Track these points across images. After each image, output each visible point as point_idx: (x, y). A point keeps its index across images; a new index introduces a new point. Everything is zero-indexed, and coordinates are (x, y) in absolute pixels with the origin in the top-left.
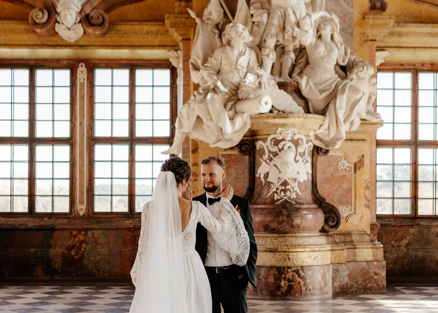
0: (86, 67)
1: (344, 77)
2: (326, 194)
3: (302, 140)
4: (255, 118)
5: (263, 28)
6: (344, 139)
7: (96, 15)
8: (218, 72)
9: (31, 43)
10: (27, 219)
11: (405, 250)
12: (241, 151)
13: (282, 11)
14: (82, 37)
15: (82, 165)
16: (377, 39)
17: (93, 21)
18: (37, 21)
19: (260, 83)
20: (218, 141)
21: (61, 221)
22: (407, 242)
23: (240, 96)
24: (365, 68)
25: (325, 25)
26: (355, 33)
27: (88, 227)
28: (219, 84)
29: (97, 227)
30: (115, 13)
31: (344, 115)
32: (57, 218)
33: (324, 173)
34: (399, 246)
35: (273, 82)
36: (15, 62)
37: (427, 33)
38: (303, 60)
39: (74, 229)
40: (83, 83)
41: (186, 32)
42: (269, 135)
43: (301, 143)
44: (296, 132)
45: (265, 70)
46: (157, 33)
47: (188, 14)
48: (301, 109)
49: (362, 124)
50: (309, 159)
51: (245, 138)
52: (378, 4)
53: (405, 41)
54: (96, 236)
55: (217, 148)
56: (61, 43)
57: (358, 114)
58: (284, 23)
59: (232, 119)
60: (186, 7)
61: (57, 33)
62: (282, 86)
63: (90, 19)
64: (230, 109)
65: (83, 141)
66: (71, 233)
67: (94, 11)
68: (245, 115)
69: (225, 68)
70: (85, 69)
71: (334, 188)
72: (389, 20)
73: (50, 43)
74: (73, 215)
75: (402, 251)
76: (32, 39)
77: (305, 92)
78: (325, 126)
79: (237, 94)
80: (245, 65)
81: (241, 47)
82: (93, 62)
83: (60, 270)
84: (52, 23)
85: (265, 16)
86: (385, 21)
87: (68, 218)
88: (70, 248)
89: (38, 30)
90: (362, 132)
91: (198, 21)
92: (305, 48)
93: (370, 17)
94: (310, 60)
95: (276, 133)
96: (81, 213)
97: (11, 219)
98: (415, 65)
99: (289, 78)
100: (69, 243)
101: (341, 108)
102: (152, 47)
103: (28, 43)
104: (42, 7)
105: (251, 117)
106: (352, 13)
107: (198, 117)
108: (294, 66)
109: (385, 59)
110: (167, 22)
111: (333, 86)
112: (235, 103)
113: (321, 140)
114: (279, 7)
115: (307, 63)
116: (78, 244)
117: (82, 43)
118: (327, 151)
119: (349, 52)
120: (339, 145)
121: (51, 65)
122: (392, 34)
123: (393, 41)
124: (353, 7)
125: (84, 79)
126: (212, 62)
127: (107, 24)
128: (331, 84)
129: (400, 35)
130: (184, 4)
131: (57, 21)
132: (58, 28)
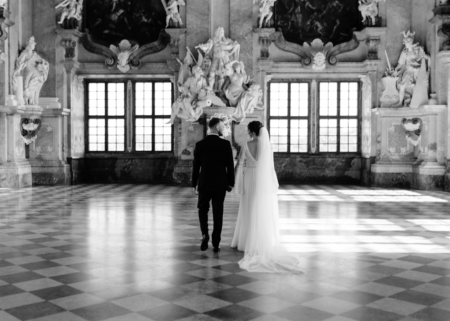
0: (132, 82)
1: (246, 90)
2: (240, 142)
3: (226, 118)
4: (205, 109)
5: (209, 67)
6: (245, 117)
7: (135, 61)
8: (189, 88)
9: (106, 73)
10: (104, 154)
11: (283, 169)
12: (200, 123)
13: (218, 60)
14: (129, 70)
15: (130, 129)
16: (265, 70)
17: (134, 64)
18: (109, 64)
19: (206, 93)
20: (189, 118)
21: (120, 155)
22: (285, 165)
23: (199, 99)
24: (255, 85)
25: (237, 66)
26: (253, 68)
27: (133, 157)
28: (189, 94)
29: (137, 158)
30: (144, 59)
31: (245, 107)
32: (118, 154)
33: (239, 133)
34: (281, 167)
35: (213, 92)
36: (98, 80)
37: (290, 67)
38: (228, 82)
40: (130, 90)
41: (176, 68)
42: (211, 116)
43: (225, 119)
44: (223, 114)
45: (210, 87)
47: (177, 60)
48: (225, 105)
49: (254, 110)
50: (230, 127)
51: (201, 117)
52: (265, 54)
53: (280, 70)
54: (136, 162)
55: (189, 121)
56: (120, 73)
57: (252, 106)
58: (218, 66)
59: (194, 109)
60: (176, 57)
61: (118, 69)
62: (217, 94)
63: (132, 62)
64: (194, 105)
65: (130, 117)
66: (125, 160)
67: (135, 59)
68: (200, 107)
69: (192, 86)
70: (131, 83)
71: (243, 139)
72: (269, 62)
73: (114, 73)
74: (126, 152)
75: (282, 169)
76: (106, 71)
77: (228, 96)
78: (236, 112)
79: (197, 98)
80: (201, 85)
81: (199, 77)
82: (135, 80)
83: (120, 178)
84: (115, 65)
85: (210, 62)
86: (267, 62)
87: (123, 154)
88: (124, 168)
89: (109, 68)
90: (255, 114)
91: (181, 64)
92: (228, 76)
93: (261, 61)
94: (231, 81)
95: (214, 115)
96: (130, 151)
97: (97, 154)
98: (289, 80)
99: (221, 90)
100: (124, 165)
101: (243, 104)
102: (162, 74)
103: (104, 73)
104: (111, 57)
105: (203, 108)
106: (252, 59)
107: (180, 108)
108: (224, 84)
109: (272, 78)
110: (168, 64)
111: (240, 94)
112: (196, 102)
113: (235, 118)
114: (216, 58)
115: (230, 83)
116: (128, 166)
117: (129, 73)
118: (238, 123)
119: (249, 77)
120: (243, 120)
121: (115, 81)
122: (273, 67)
123: (274, 70)
124: (252, 56)
125: (130, 88)
126: (187, 84)
127: (140, 65)
128: (239, 93)
129: (277, 67)
130: (175, 55)
131: (118, 64)
132: (118, 66)
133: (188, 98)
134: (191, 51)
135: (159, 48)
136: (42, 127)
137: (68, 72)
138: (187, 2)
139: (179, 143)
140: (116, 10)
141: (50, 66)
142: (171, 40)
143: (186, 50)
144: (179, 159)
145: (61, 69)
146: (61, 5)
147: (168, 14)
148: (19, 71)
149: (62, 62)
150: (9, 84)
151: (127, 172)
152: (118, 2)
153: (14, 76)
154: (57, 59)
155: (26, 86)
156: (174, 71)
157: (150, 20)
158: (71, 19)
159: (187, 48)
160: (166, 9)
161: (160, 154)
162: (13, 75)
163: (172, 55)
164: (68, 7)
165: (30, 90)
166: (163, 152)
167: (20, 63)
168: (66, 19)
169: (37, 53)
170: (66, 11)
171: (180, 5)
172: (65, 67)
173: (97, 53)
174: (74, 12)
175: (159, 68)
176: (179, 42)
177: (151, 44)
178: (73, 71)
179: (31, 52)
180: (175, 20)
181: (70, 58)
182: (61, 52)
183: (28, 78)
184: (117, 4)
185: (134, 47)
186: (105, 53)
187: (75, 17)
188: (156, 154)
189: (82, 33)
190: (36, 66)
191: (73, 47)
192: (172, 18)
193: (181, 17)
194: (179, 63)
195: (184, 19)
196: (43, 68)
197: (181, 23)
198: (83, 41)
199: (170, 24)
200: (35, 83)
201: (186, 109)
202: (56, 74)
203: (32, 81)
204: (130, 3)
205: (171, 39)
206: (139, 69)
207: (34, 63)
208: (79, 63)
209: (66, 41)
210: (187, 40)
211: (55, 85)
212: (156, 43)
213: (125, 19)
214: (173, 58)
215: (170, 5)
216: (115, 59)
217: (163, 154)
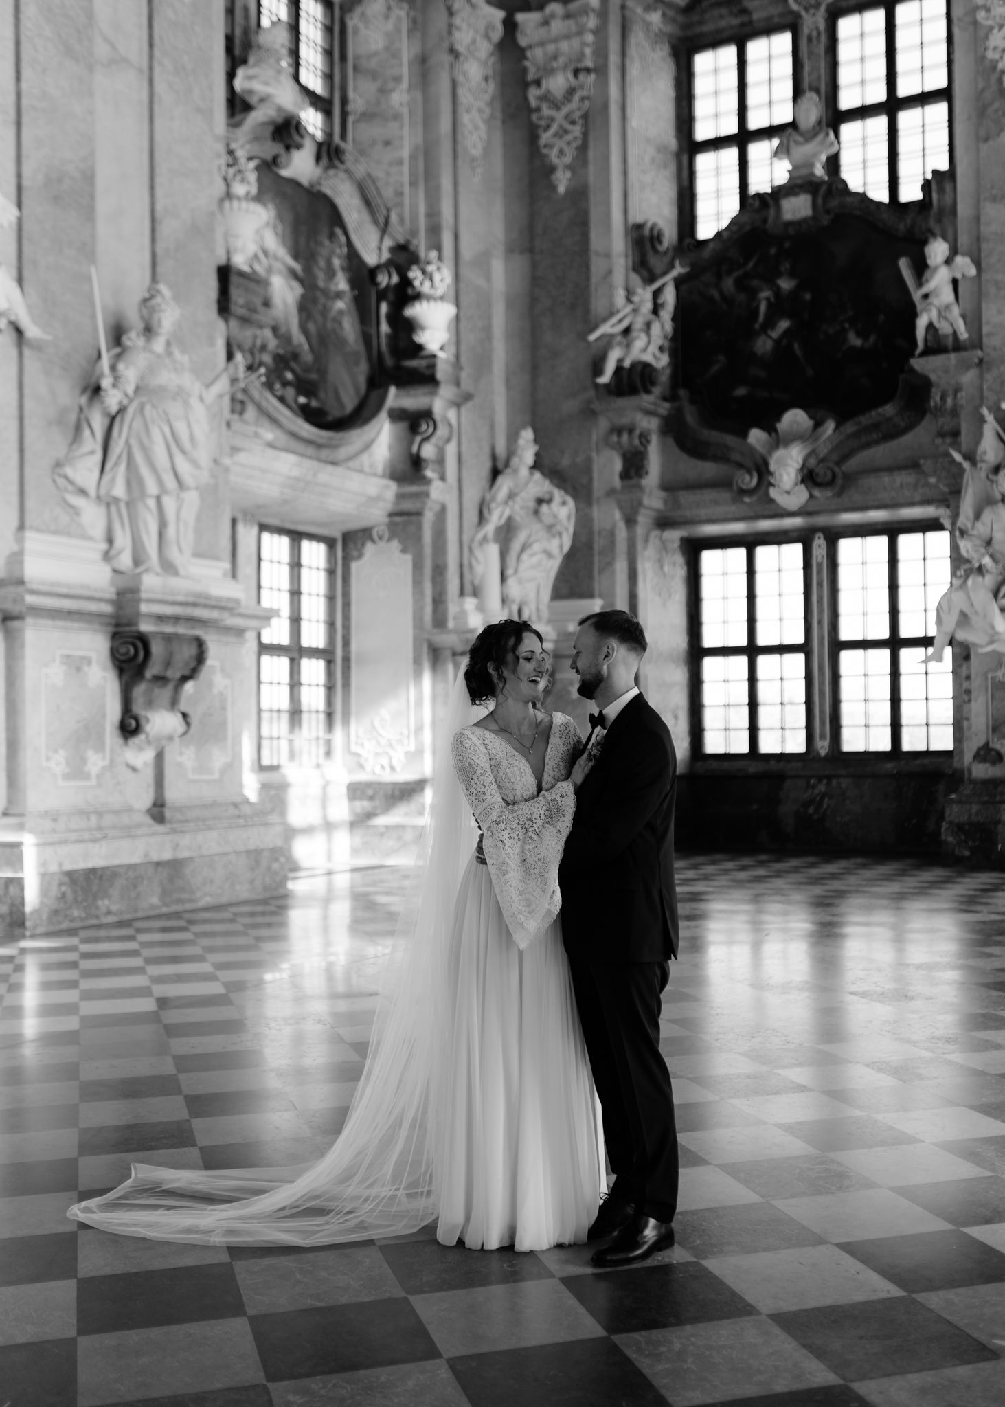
0: (825, 538)
7: (824, 471)
8: (989, 542)
9: (742, 515)
10: (749, 762)
14: (808, 501)
15: (822, 683)
17: (819, 480)
18: (746, 487)
20: (992, 642)
21: (793, 765)
27: (833, 772)
28: (987, 561)
29: (846, 773)
30: (853, 463)
32: (789, 761)
36: (726, 539)
39: (812, 777)
40: (822, 563)
41: (953, 480)
46: (915, 486)
54: (844, 786)
55: (994, 652)
61: (772, 501)
63: (815, 477)
65: (824, 646)
66: (808, 782)
67: (822, 465)
69: (998, 536)
70: (824, 542)
73: (766, 513)
74: (811, 756)
76: (741, 509)
82: (835, 530)
83: (792, 836)
84: (763, 489)
87: (804, 760)
88: (808, 804)
89: (747, 500)
91: (966, 465)
96: (823, 753)
97: (726, 764)
100: (806, 796)
102: (912, 504)
103: (738, 516)
104: (750, 465)
107: (961, 611)
110: (925, 470)
116: (818, 799)
117: (810, 509)
121: (775, 539)
125: (823, 557)
126: (981, 528)
127: (839, 481)
130: (948, 440)
131: (771, 485)
132: (773, 493)
133: (983, 576)
134: (997, 420)
135: (902, 424)
136: (558, 686)
137: (630, 521)
138: (984, 265)
139: (965, 724)
140: (770, 323)
141: (577, 510)
142: (933, 395)
143: (982, 420)
144: (966, 773)
145: (608, 515)
146: (605, 328)
147: (921, 312)
148: (490, 528)
149: (611, 492)
150: (461, 566)
151: (816, 817)
152: (773, 299)
153: (475, 545)
154: (598, 487)
155: (509, 571)
156: (946, 489)
157: (872, 339)
158: (634, 365)
159: (985, 411)
160: (917, 296)
161: (918, 762)
162: (472, 540)
163: (939, 441)
164: (627, 331)
165: (520, 582)
166: (928, 753)
167: (493, 505)
168: (619, 369)
169: (543, 474)
170: (619, 344)
171: (959, 276)
172: (621, 508)
173: (715, 459)
174: (640, 342)
175: (902, 486)
176: (959, 395)
177: (873, 413)
178: (644, 520)
179: (524, 472)
180: (944, 328)
181: (633, 482)
182: (608, 466)
183: (516, 546)
184: (770, 305)
185: (821, 429)
186: (736, 457)
187: (648, 358)
188: (903, 762)
189: (667, 405)
190: (536, 512)
191: (642, 449)
192: (936, 324)
193: (964, 316)
194: (960, 464)
195: (974, 319)
196: (555, 516)
197: (964, 335)
198: (674, 428)
199: (929, 344)
200: (534, 560)
201: (976, 613)
202: (596, 528)
203: (525, 557)
204: (808, 296)
205: (933, 390)
206: (839, 494)
207: (532, 504)
208: (663, 494)
209: (619, 431)
210: (985, 387)
211: (592, 563)
212: (889, 410)
213: (796, 346)
214: (942, 449)
215: (927, 281)
216: (763, 470)
217: (926, 761)
